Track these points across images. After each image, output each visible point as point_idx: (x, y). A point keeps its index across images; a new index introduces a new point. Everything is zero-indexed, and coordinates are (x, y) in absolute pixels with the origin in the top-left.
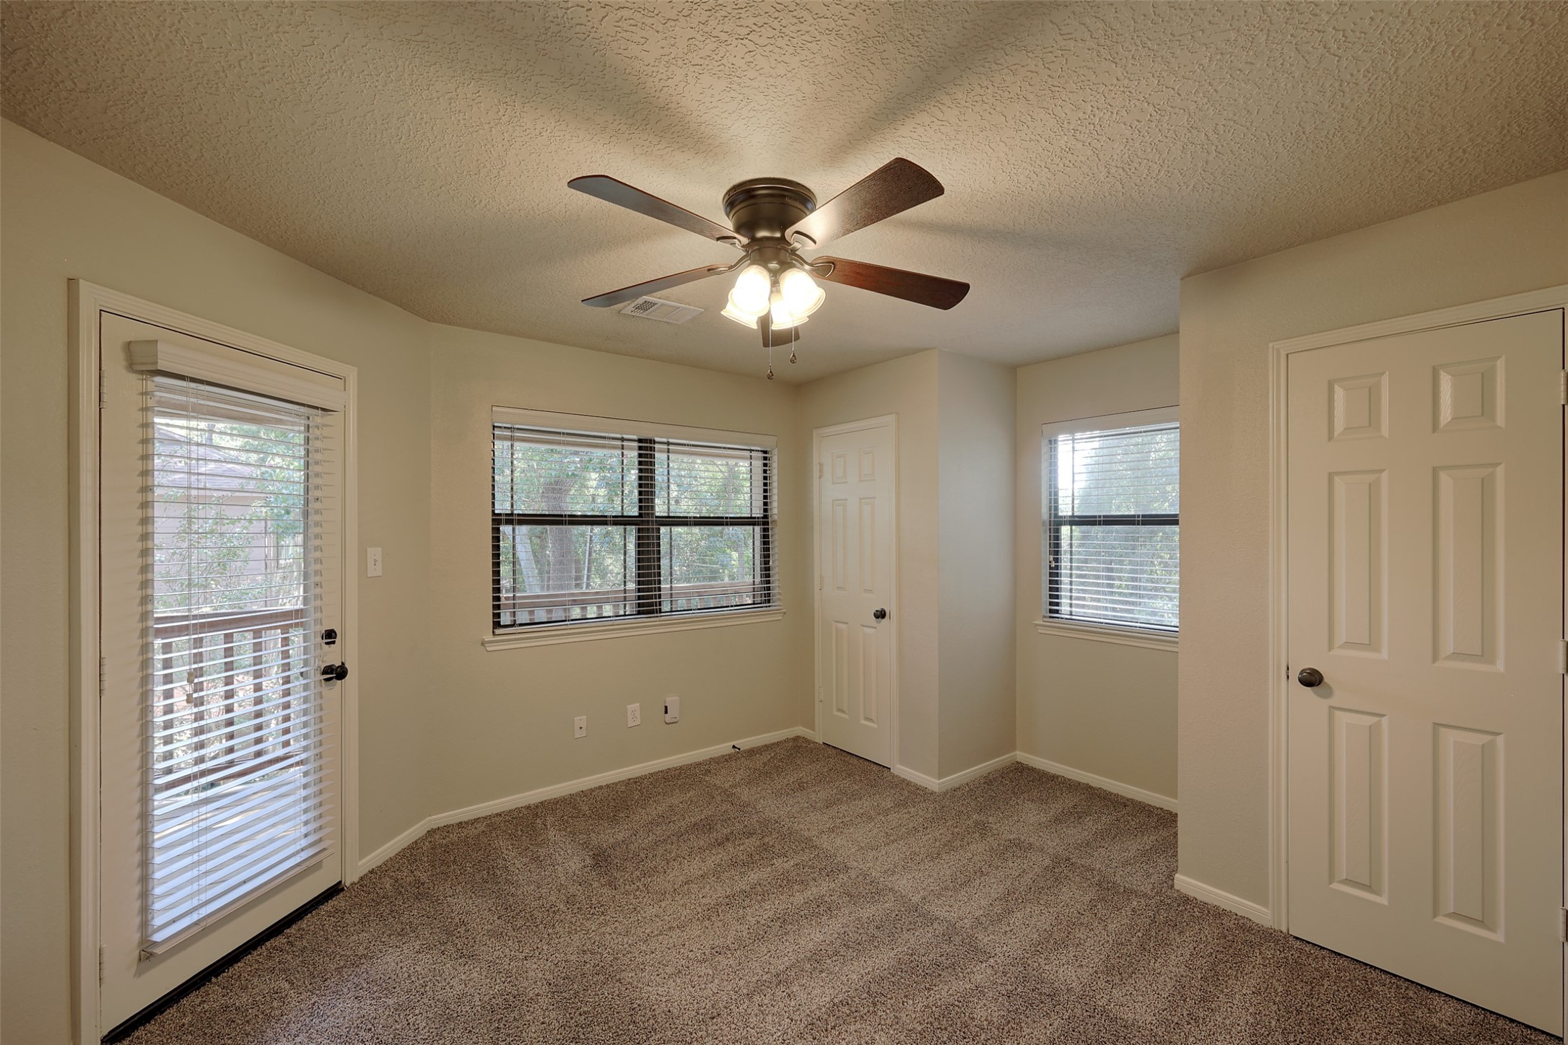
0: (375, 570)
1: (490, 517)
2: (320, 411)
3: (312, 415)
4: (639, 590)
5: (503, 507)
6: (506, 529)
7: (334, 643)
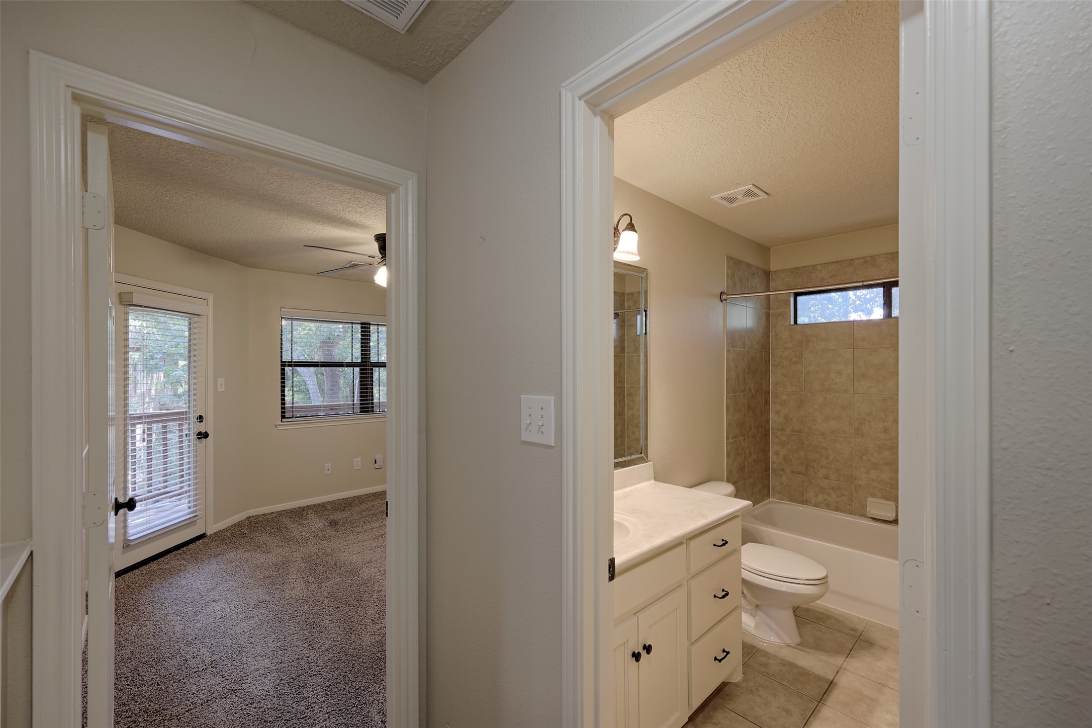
0: (221, 389)
1: (280, 363)
2: (197, 316)
3: (193, 318)
4: (361, 404)
5: (286, 358)
7: (202, 421)
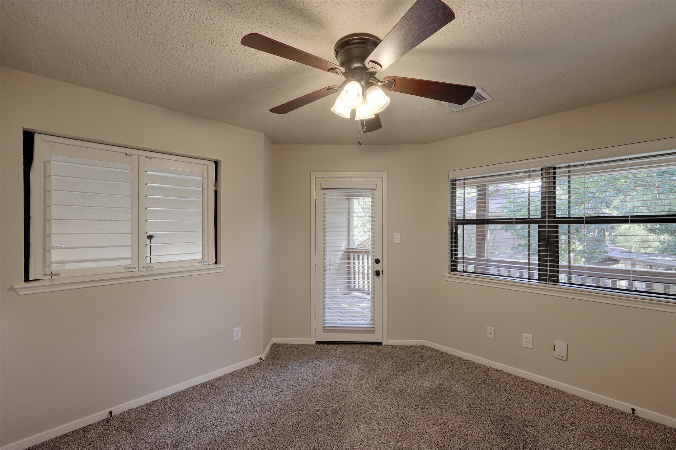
0: (397, 241)
1: (451, 221)
5: (459, 215)
6: (460, 227)
7: (379, 263)
